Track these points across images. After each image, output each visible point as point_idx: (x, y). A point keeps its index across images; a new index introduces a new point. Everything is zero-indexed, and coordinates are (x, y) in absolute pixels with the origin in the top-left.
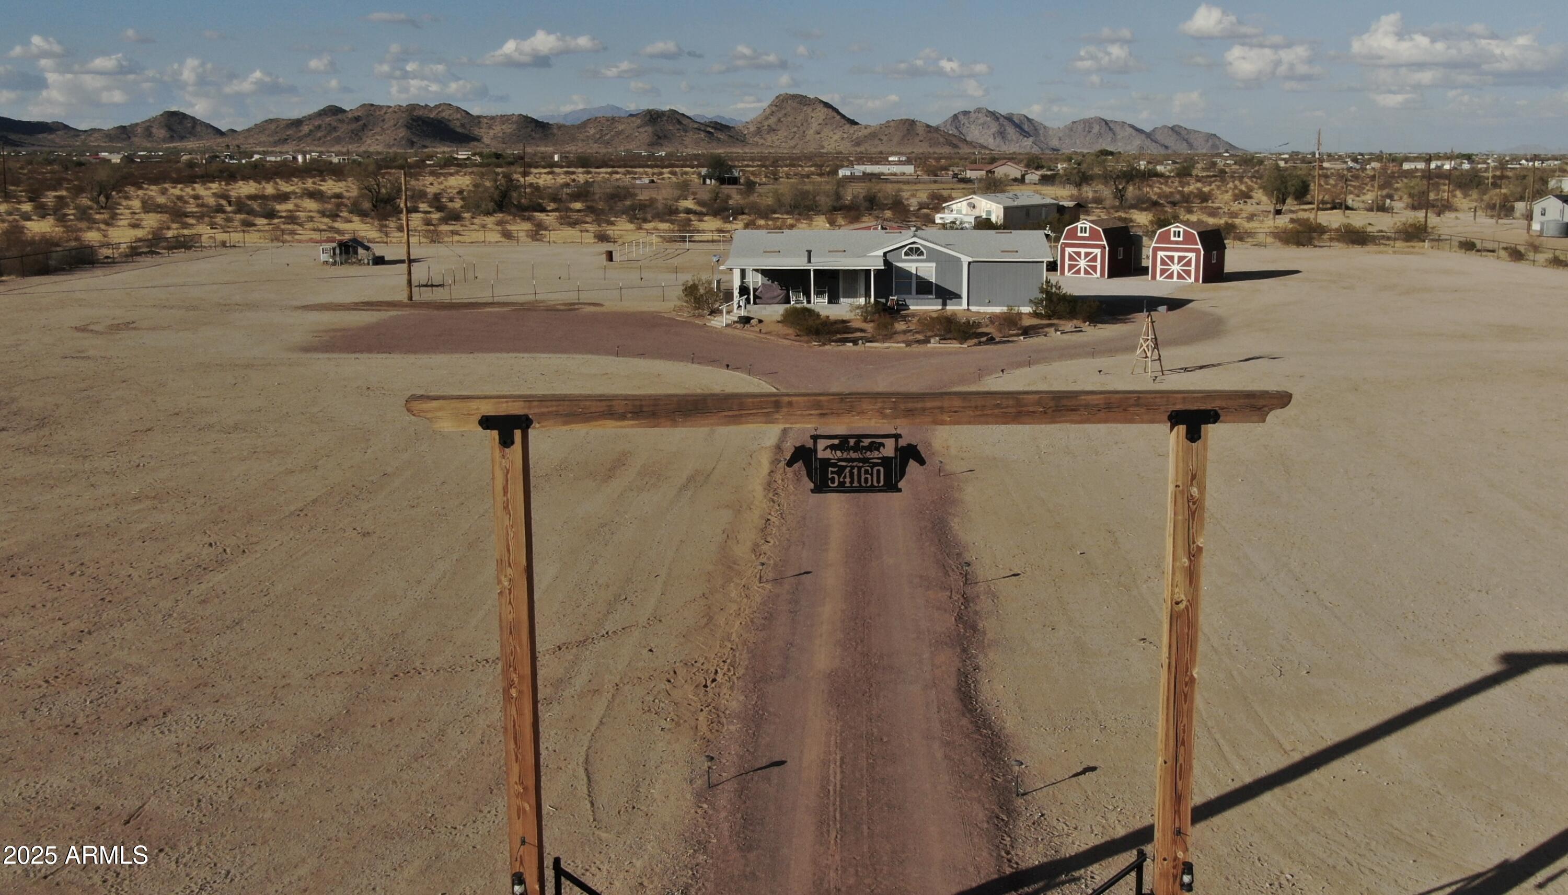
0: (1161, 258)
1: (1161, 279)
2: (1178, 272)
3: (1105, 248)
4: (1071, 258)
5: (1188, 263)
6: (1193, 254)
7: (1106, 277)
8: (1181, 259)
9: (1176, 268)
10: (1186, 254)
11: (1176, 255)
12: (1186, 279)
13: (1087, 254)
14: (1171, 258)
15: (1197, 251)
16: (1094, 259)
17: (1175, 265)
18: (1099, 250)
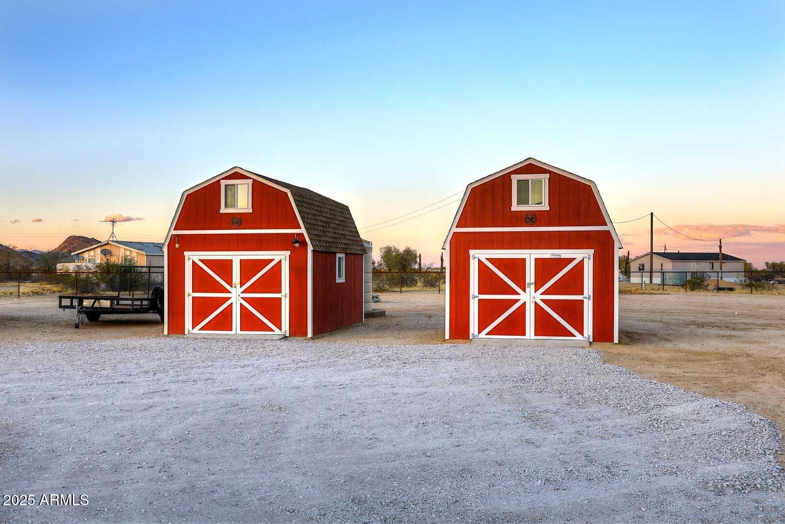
0: (482, 265)
2: (538, 308)
3: (304, 244)
4: (202, 281)
7: (310, 334)
8: (546, 269)
9: (530, 298)
10: (565, 253)
11: (530, 256)
13: (249, 268)
15: (600, 243)
16: (272, 281)
17: (527, 289)
18: (288, 253)
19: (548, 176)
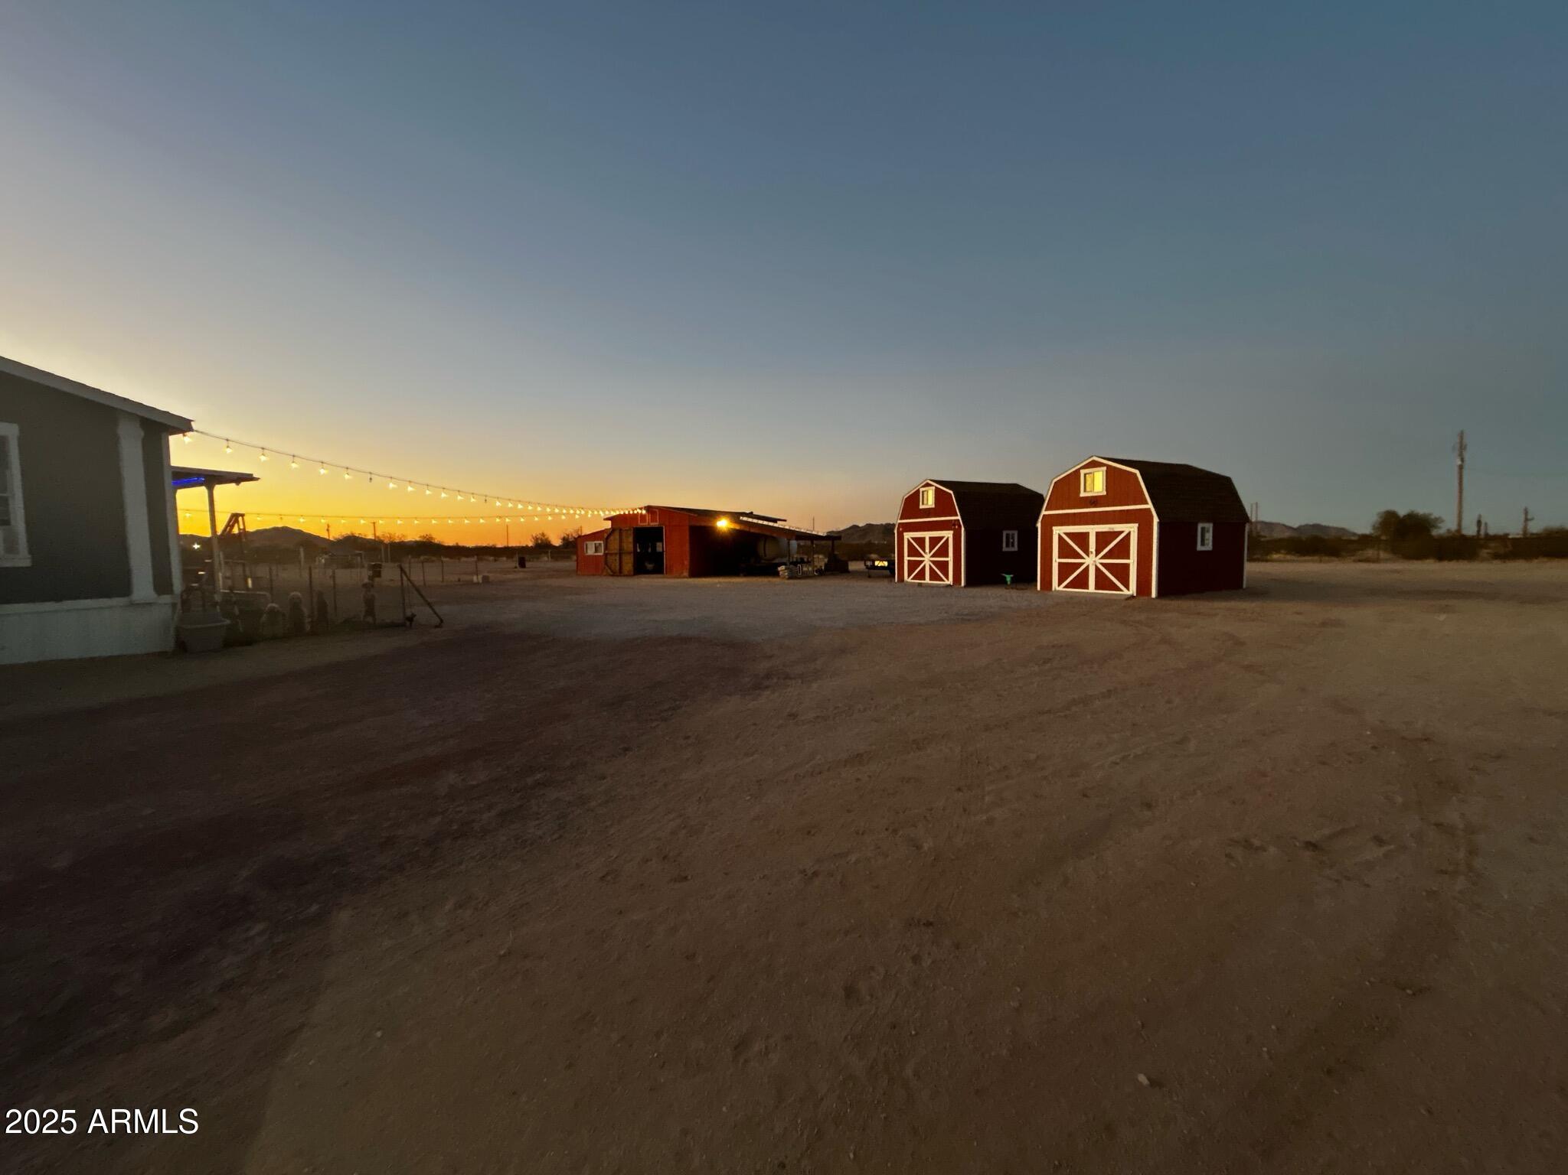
0: (1060, 537)
1: (1061, 588)
2: (1097, 569)
3: (960, 526)
5: (1122, 550)
6: (1132, 529)
8: (1103, 539)
9: (1092, 561)
10: (1117, 527)
11: (1093, 530)
12: (1119, 589)
13: (934, 541)
14: (1082, 539)
15: (1142, 519)
17: (1091, 555)
18: (952, 532)
19: (1105, 468)
